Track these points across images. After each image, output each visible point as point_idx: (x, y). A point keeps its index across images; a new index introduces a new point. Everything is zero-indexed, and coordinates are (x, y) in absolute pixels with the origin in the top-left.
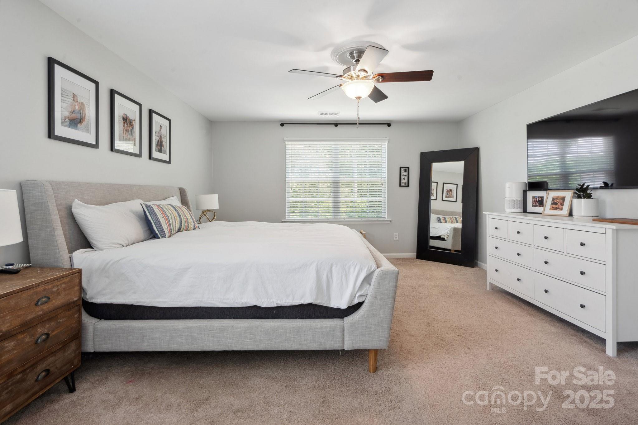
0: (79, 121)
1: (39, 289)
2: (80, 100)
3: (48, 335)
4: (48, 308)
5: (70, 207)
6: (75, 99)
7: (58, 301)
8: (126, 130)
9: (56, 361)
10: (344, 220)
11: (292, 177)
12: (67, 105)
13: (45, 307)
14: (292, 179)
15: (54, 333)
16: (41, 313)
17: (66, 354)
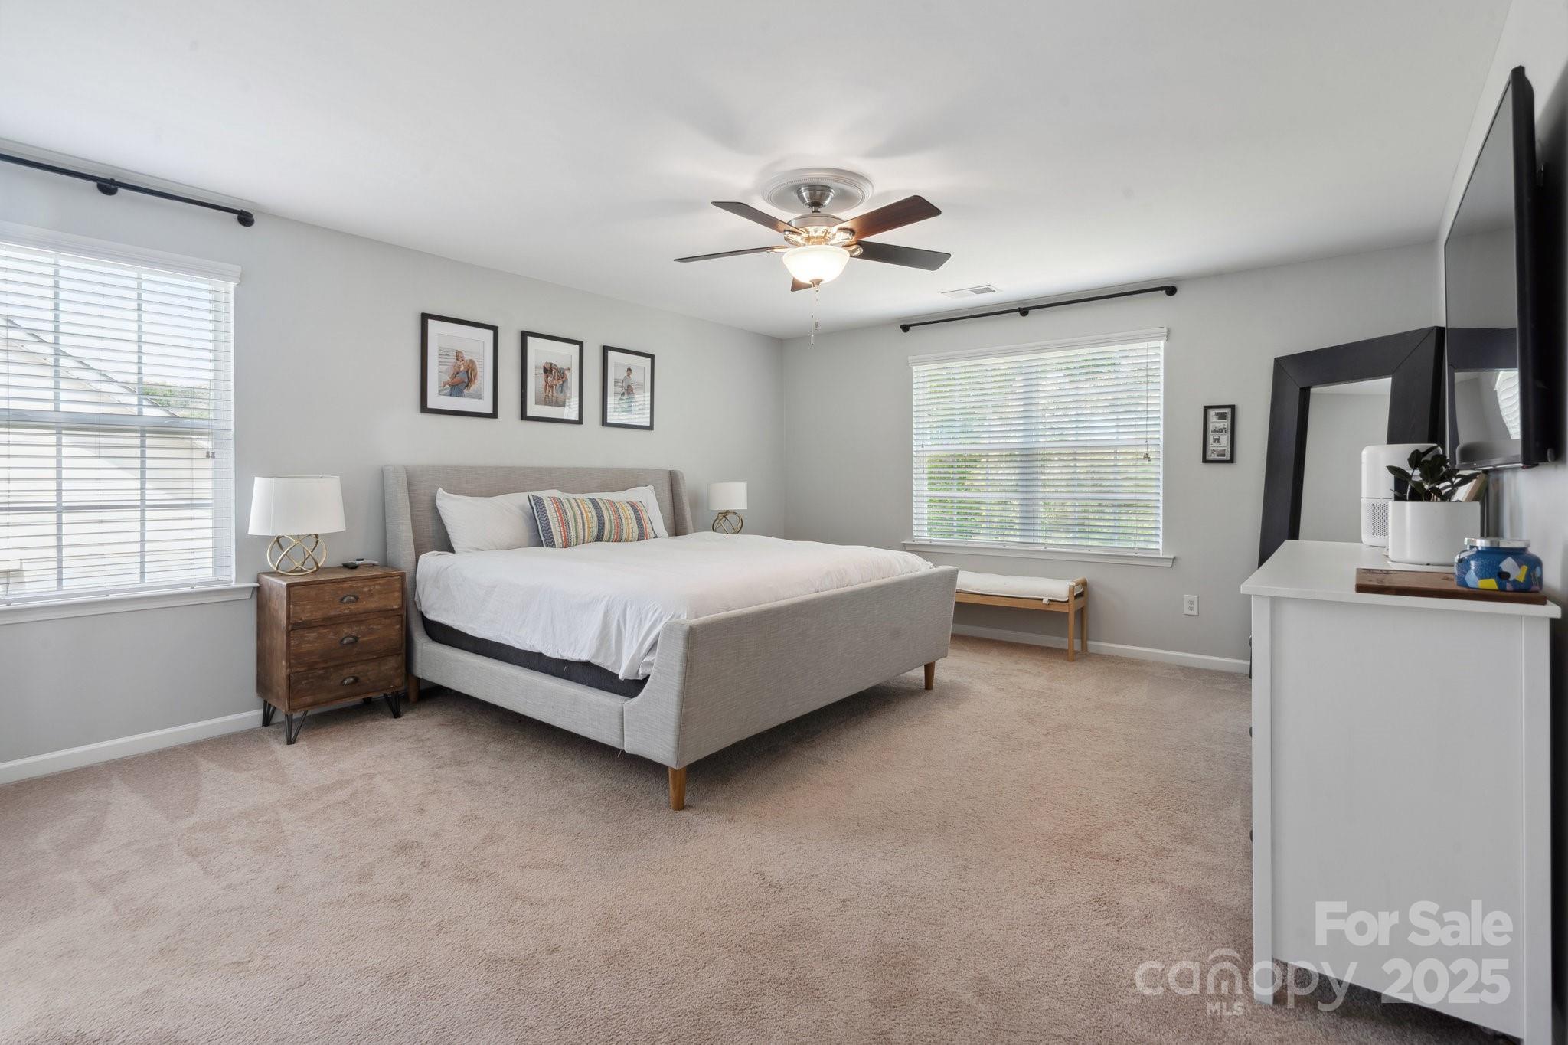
0: (466, 385)
1: (345, 585)
2: (467, 357)
3: (356, 639)
4: (358, 608)
5: (434, 498)
6: (460, 359)
7: (372, 604)
8: (551, 387)
9: (368, 671)
10: (1043, 549)
11: (926, 443)
12: (446, 367)
13: (353, 607)
14: (925, 448)
15: (366, 639)
16: (347, 611)
17: (383, 668)
